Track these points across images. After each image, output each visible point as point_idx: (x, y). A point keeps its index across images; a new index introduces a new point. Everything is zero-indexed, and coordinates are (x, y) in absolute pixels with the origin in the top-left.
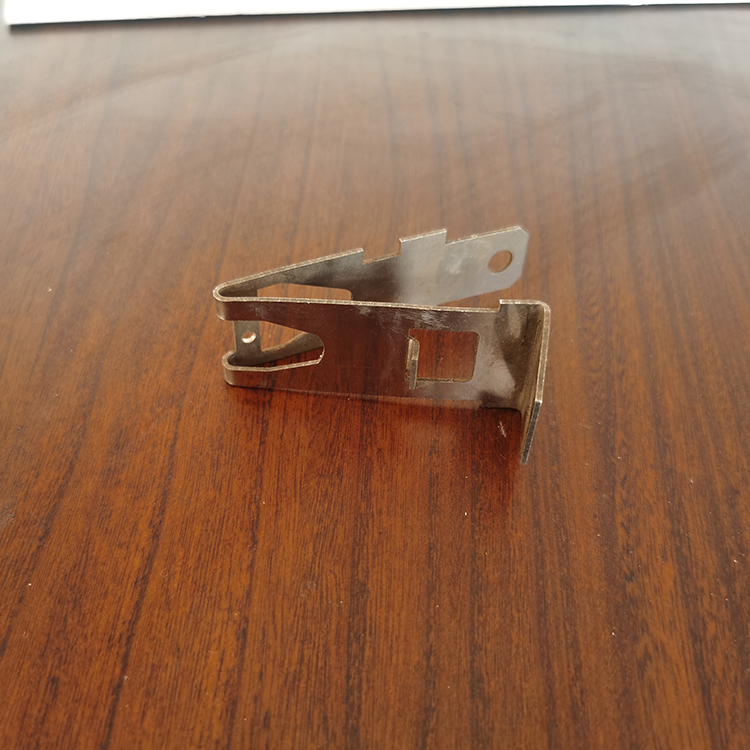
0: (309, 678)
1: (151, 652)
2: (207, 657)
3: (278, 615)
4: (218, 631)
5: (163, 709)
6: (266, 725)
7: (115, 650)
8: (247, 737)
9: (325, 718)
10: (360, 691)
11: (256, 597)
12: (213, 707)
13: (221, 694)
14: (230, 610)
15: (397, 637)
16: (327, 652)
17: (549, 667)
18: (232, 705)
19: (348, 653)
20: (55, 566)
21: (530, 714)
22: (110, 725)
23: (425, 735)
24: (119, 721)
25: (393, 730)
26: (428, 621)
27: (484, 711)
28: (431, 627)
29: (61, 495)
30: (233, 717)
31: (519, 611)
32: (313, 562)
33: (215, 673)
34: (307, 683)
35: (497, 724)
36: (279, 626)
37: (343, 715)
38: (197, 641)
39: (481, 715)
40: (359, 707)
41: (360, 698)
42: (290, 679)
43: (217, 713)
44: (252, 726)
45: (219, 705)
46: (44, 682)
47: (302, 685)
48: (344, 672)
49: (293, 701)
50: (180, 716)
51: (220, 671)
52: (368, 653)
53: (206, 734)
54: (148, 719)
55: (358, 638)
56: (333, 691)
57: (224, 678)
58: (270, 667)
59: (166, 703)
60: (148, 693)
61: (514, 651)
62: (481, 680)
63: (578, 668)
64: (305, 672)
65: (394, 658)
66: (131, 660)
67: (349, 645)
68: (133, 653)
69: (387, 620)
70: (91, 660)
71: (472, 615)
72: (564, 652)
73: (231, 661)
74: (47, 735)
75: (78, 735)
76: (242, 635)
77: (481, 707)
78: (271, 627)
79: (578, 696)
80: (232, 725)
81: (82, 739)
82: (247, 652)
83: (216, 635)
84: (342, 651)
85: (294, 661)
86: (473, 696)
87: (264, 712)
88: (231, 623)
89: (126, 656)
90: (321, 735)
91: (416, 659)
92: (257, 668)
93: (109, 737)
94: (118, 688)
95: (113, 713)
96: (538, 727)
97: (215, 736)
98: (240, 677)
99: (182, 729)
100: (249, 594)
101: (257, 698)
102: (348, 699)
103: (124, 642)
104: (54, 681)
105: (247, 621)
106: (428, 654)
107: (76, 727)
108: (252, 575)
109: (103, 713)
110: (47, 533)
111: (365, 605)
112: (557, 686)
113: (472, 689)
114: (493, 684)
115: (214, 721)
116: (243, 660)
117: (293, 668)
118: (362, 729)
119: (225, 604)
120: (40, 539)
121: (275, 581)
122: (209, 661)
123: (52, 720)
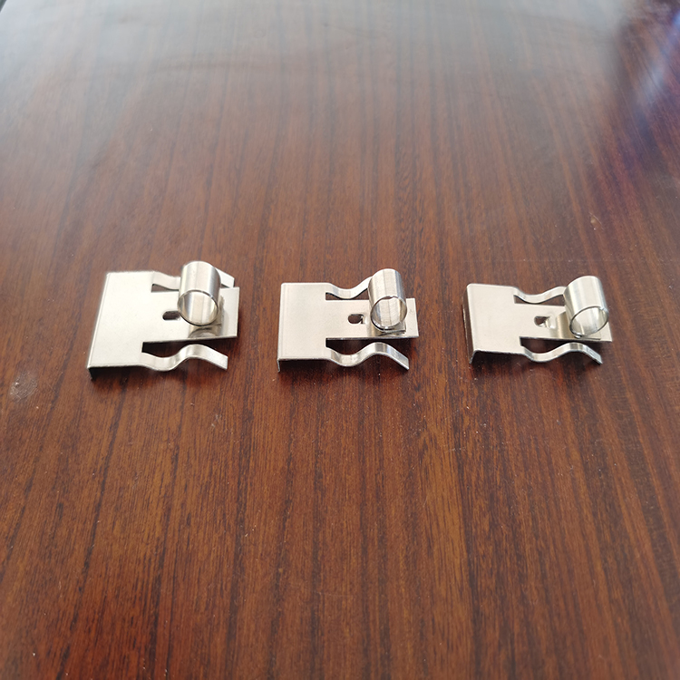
0: (215, 486)
1: (119, 478)
2: (153, 478)
3: (198, 441)
4: (161, 457)
5: (126, 519)
6: (189, 524)
7: (97, 479)
8: (177, 534)
9: (224, 514)
10: (246, 493)
11: (184, 430)
12: (156, 514)
13: (161, 504)
14: (168, 441)
15: (271, 450)
16: (226, 465)
17: (364, 462)
18: (168, 511)
19: (239, 465)
20: (61, 421)
21: (350, 497)
22: (94, 535)
23: (285, 520)
24: (99, 530)
25: (265, 519)
26: (290, 435)
27: (322, 499)
28: (291, 440)
29: (65, 367)
30: (168, 520)
31: (347, 422)
32: (220, 399)
33: (157, 490)
34: (214, 490)
35: (329, 508)
36: (198, 450)
37: (235, 512)
38: (147, 466)
39: (320, 502)
40: (245, 505)
41: (245, 498)
42: (204, 488)
43: (158, 519)
44: (180, 525)
45: (160, 512)
46: (54, 508)
47: (211, 492)
48: (237, 479)
49: (205, 504)
50: (136, 523)
51: (161, 487)
52: (252, 464)
53: (152, 534)
54: (116, 527)
55: (246, 454)
56: (229, 495)
57: (163, 493)
58: (191, 480)
59: (127, 514)
60: (117, 509)
61: (342, 452)
62: (321, 476)
63: (381, 460)
64: (213, 483)
65: (268, 466)
66: (107, 486)
67: (240, 459)
68: (108, 480)
69: (264, 438)
70: (82, 488)
71: (318, 428)
72: (373, 449)
73: (167, 480)
74: (56, 546)
75: (74, 544)
76: (175, 459)
77: (320, 496)
78: (193, 451)
79: (380, 481)
80: (167, 525)
81: (77, 547)
82: (178, 470)
83: (159, 461)
84: (235, 464)
85: (206, 475)
86: (315, 489)
87: (187, 514)
88: (169, 451)
89: (104, 483)
90: (222, 527)
91: (281, 465)
92: (183, 483)
93: (93, 543)
94: (98, 507)
95: (95, 525)
96: (354, 507)
97: (157, 535)
98: (173, 491)
99: (137, 532)
100: (180, 427)
101: (183, 505)
102: (238, 499)
103: (102, 473)
104: (61, 506)
105: (178, 448)
106: (289, 460)
107: (73, 537)
108: (182, 413)
109: (89, 526)
110: (56, 397)
111: (251, 429)
112: (368, 475)
113: (315, 484)
114: (328, 478)
115: (157, 524)
116: (175, 477)
117: (206, 479)
118: (247, 520)
119: (165, 438)
120: (53, 402)
121: (196, 416)
122: (154, 480)
123: (59, 534)
